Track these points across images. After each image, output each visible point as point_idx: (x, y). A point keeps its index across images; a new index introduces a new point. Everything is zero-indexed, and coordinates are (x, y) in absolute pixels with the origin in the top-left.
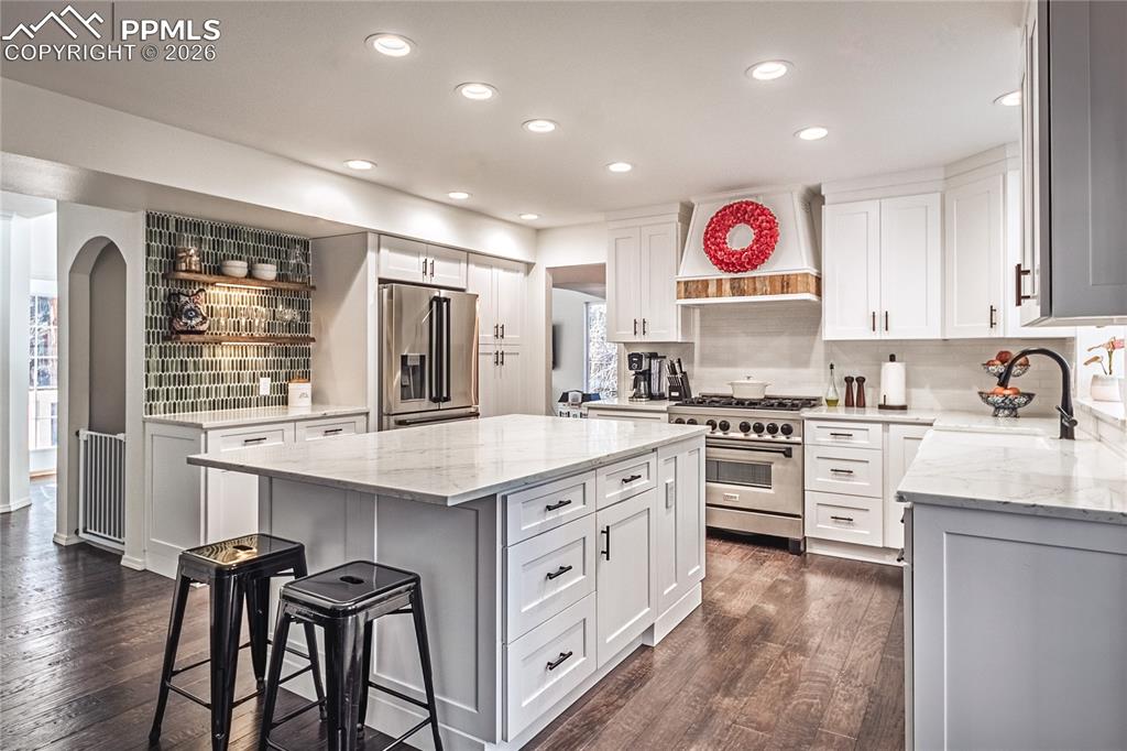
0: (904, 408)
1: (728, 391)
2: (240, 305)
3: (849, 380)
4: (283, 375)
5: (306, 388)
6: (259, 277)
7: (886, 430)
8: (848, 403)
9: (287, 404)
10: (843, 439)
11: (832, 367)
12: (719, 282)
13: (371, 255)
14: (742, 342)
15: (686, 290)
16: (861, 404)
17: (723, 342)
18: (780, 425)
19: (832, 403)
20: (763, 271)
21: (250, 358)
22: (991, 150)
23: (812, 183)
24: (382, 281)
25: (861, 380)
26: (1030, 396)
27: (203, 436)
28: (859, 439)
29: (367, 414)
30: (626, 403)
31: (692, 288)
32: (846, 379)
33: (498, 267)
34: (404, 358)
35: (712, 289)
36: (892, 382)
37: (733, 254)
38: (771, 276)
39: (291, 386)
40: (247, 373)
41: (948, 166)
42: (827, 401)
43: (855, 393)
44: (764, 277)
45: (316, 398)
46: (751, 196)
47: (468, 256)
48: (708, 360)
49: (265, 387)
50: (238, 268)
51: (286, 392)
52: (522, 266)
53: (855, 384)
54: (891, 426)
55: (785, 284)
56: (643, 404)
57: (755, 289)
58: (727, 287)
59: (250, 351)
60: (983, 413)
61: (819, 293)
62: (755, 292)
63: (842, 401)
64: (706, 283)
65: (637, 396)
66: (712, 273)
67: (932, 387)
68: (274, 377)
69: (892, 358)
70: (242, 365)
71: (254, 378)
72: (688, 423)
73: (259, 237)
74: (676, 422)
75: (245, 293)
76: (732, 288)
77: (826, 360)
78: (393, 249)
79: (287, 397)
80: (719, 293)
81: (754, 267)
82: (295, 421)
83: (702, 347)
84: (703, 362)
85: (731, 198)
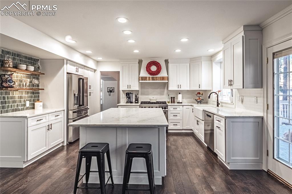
0: (182, 103)
1: (149, 101)
2: (23, 79)
3: (172, 98)
4: (32, 100)
5: (41, 104)
6: (29, 70)
7: (183, 107)
8: (172, 102)
9: (34, 109)
10: (175, 109)
11: (169, 95)
12: (149, 77)
13: (65, 66)
14: (150, 90)
15: (142, 79)
16: (174, 102)
17: (145, 90)
18: (164, 107)
19: (169, 102)
20: (158, 76)
21: (23, 95)
22: (199, 57)
23: (166, 59)
24: (67, 73)
25: (174, 98)
26: (203, 100)
27: (26, 120)
28: (178, 109)
29: (64, 110)
30: (125, 104)
31: (143, 78)
32: (171, 97)
33: (90, 70)
34: (75, 94)
35: (148, 79)
36: (180, 98)
37: (153, 72)
38: (160, 77)
39: (36, 103)
40: (22, 100)
41: (190, 59)
42: (168, 102)
43: (173, 100)
44: (159, 77)
45: (44, 107)
46: (156, 60)
47: (84, 67)
48: (142, 94)
49: (28, 104)
50: (24, 67)
51: (34, 105)
52: (93, 70)
53: (173, 99)
54: (184, 106)
55: (163, 78)
56: (129, 104)
57: (157, 79)
58: (151, 79)
59: (24, 93)
60: (196, 103)
61: (168, 80)
62: (157, 80)
63: (170, 102)
64: (146, 78)
65: (127, 102)
66: (148, 75)
67: (186, 99)
68: (30, 101)
69: (180, 93)
70: (21, 97)
71: (25, 101)
72: (144, 108)
73: (26, 57)
74: (141, 108)
75: (22, 75)
76: (152, 79)
77: (167, 94)
78: (70, 64)
79: (34, 107)
80: (149, 80)
81: (157, 75)
82: (48, 114)
83: (141, 91)
84: (141, 95)
85: (152, 60)
